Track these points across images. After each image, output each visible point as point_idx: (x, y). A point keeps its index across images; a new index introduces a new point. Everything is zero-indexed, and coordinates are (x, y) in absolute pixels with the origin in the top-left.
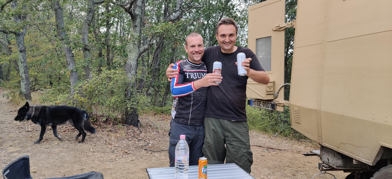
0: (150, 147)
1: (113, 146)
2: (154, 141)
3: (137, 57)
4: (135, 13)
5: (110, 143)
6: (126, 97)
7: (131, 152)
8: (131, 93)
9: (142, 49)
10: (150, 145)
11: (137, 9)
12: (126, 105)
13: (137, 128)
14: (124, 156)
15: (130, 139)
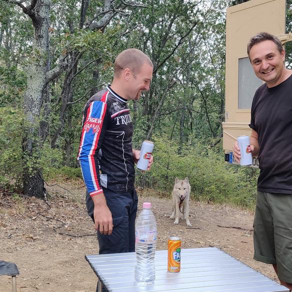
0: (66, 230)
1: (8, 228)
2: (73, 221)
3: (42, 87)
4: (39, 15)
5: (4, 223)
6: (24, 151)
7: (38, 237)
8: (33, 144)
9: (50, 74)
10: (66, 226)
11: (42, 9)
12: (25, 163)
13: (42, 201)
14: (29, 243)
15: (34, 218)
